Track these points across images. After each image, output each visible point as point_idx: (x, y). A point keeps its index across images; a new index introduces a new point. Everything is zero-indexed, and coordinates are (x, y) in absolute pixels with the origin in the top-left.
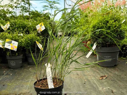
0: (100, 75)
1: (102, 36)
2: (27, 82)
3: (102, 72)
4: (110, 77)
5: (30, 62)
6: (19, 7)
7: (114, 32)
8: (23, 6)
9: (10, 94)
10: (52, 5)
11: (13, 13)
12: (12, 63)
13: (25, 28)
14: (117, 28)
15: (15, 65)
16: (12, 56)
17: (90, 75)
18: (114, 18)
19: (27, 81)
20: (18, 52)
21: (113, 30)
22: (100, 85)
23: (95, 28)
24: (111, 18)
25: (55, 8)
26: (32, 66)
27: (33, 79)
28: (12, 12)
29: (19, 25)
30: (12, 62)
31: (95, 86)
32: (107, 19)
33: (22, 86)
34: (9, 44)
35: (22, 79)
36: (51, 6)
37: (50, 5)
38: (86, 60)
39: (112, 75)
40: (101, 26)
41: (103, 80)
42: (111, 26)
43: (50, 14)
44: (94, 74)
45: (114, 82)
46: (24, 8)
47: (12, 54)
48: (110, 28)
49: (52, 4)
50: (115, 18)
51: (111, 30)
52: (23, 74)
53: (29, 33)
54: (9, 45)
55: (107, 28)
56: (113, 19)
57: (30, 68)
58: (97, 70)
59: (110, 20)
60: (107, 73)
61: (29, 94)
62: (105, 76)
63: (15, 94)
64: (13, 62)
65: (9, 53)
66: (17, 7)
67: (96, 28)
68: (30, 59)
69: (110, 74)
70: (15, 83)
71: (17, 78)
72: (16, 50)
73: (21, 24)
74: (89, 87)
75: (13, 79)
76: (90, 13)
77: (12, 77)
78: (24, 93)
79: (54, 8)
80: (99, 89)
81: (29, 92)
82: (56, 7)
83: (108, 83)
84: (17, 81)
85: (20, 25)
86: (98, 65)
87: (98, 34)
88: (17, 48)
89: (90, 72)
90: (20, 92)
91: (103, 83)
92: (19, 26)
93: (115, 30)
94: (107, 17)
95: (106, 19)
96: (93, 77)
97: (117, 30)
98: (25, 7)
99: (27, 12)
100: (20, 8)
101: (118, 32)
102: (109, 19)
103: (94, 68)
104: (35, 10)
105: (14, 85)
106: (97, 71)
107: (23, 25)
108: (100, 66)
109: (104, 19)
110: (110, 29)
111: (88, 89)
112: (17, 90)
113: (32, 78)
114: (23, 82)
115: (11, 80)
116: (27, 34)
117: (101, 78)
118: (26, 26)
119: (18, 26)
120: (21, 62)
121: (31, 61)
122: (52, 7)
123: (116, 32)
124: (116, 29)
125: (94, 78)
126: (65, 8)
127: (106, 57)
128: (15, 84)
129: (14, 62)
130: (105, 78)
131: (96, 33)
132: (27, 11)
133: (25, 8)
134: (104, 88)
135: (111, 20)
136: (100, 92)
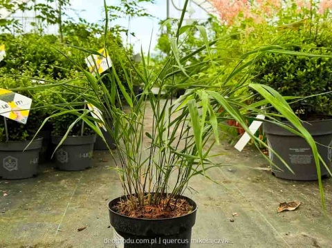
0: (277, 201)
1: (283, 86)
2: (54, 215)
3: (284, 194)
4: (309, 207)
5: (63, 162)
6: (31, 8)
7: (318, 76)
8: (44, 5)
9: (6, 245)
10: (130, 6)
11: (12, 24)
12: (7, 164)
13: (52, 62)
14: (324, 66)
15: (16, 168)
16: (10, 139)
17: (248, 199)
18: (316, 38)
19: (54, 212)
20: (30, 131)
21: (313, 69)
22: (280, 228)
23: (261, 65)
24: (306, 37)
25: (140, 13)
26: (68, 173)
27: (74, 208)
28: (9, 22)
29: (35, 53)
30: (7, 161)
31: (262, 228)
32: (296, 39)
33: (40, 226)
34: (6, 103)
35: (41, 208)
36: (129, 8)
37: (126, 5)
38: (234, 162)
39: (314, 202)
40: (277, 58)
41: (287, 213)
42: (308, 61)
43: (123, 30)
44: (261, 199)
45: (320, 218)
46: (46, 9)
47: (10, 134)
48: (305, 64)
49: (131, 4)
50: (320, 38)
51: (309, 70)
52: (43, 195)
53: (64, 76)
54: (6, 107)
55: (294, 64)
56: (314, 40)
57: (64, 181)
58: (270, 187)
59: (303, 42)
60: (299, 197)
61: (63, 246)
62: (292, 204)
63: (19, 246)
64: (10, 161)
65: (3, 130)
66: (25, 6)
67: (263, 64)
68: (64, 154)
69: (307, 198)
70: (18, 218)
71: (24, 205)
72: (25, 122)
73: (42, 53)
74: (246, 232)
75: (11, 206)
76: (247, 27)
77: (8, 202)
78: (48, 245)
79: (136, 15)
80: (276, 237)
81: (62, 242)
82: (143, 12)
83: (302, 221)
84: (24, 213)
85: (37, 54)
86: (273, 174)
87: (270, 80)
88: (27, 116)
89: (248, 193)
90: (36, 241)
91: (287, 221)
92: (34, 57)
93: (318, 70)
94: (296, 35)
95: (293, 40)
96: (258, 206)
97: (326, 72)
98: (50, 7)
99: (53, 23)
100: (33, 10)
101: (328, 78)
102: (302, 40)
103: (260, 184)
104: (80, 19)
105: (14, 223)
106: (269, 190)
107: (46, 53)
108: (278, 178)
109: (288, 39)
110: (304, 67)
111: (244, 236)
112: (25, 235)
113: (71, 206)
114: (44, 214)
115: (7, 210)
116: (58, 77)
117: (282, 209)
118: (54, 57)
119: (32, 56)
120: (35, 161)
121: (66, 161)
122: (132, 11)
123: (324, 78)
124: (322, 69)
125: (261, 209)
126: (168, 19)
127: (297, 150)
128: (18, 221)
129: (13, 161)
130: (294, 209)
131: (266, 79)
132: (54, 20)
133: (49, 10)
134: (291, 235)
135: (307, 44)
136: (278, 243)
